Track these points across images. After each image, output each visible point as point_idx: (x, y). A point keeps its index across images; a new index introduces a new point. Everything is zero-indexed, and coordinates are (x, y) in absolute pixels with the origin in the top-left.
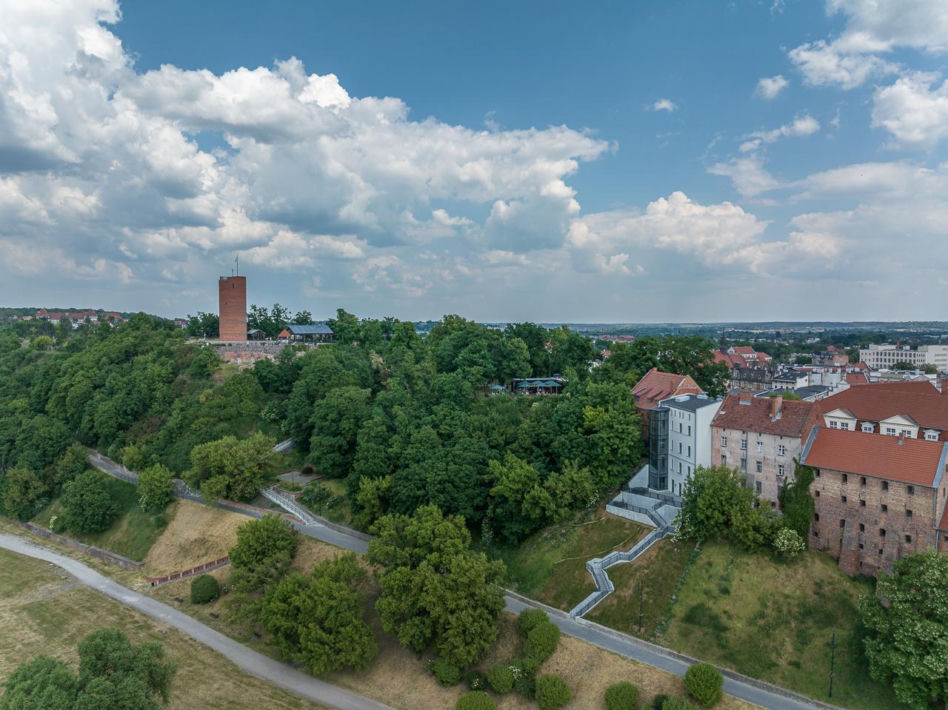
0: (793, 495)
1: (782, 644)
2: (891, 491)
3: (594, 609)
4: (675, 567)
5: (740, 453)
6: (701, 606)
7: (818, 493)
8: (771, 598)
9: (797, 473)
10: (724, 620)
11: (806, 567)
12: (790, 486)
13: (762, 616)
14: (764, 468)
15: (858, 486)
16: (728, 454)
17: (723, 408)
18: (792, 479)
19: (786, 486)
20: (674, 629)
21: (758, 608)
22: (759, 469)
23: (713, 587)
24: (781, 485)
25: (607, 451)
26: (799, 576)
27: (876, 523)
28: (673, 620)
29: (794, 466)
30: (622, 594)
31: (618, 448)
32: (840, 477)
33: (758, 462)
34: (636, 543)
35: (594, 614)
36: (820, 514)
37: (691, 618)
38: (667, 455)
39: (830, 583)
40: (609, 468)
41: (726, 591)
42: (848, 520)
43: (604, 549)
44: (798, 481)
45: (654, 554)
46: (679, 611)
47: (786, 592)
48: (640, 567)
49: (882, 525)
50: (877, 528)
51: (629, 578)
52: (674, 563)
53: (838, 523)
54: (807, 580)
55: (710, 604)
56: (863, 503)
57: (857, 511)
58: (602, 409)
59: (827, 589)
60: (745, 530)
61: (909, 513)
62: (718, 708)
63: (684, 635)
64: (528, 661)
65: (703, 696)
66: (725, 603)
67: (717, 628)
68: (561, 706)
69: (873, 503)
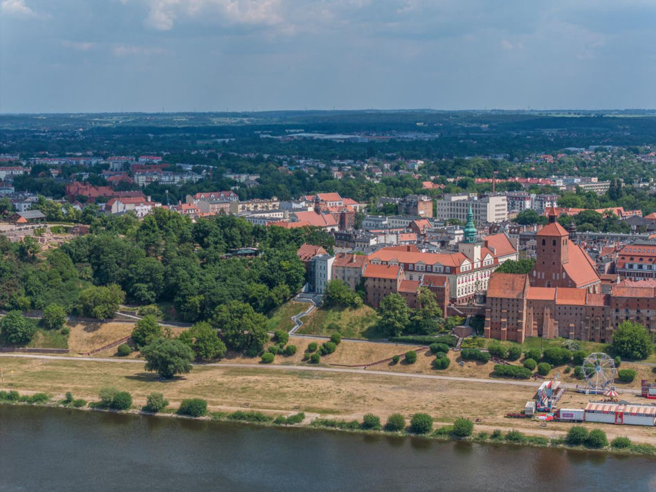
0: (360, 287)
1: (357, 329)
2: (386, 282)
3: (297, 330)
5: (342, 275)
6: (332, 323)
7: (367, 285)
8: (354, 318)
9: (361, 280)
10: (340, 326)
11: (363, 309)
12: (359, 284)
13: (351, 323)
15: (378, 281)
16: (338, 276)
17: (336, 259)
18: (359, 282)
20: (325, 331)
21: (349, 321)
22: (349, 280)
23: (336, 318)
24: (356, 284)
25: (294, 277)
26: (361, 311)
27: (383, 292)
28: (324, 329)
29: (359, 278)
30: (306, 324)
31: (298, 276)
32: (373, 279)
33: (348, 277)
35: (297, 332)
36: (368, 292)
37: (330, 327)
38: (315, 278)
39: (370, 312)
41: (340, 318)
42: (375, 293)
43: (296, 313)
44: (361, 283)
45: (315, 312)
46: (325, 326)
47: (358, 316)
48: (311, 316)
49: (385, 293)
51: (308, 320)
52: (322, 314)
53: (373, 294)
54: (364, 312)
55: (335, 322)
56: (379, 287)
57: (378, 289)
58: (288, 262)
59: (369, 314)
60: (345, 299)
61: (391, 288)
62: (340, 344)
63: (328, 332)
64: (281, 343)
65: (335, 340)
66: (340, 322)
67: (338, 328)
68: (294, 353)
69: (382, 286)
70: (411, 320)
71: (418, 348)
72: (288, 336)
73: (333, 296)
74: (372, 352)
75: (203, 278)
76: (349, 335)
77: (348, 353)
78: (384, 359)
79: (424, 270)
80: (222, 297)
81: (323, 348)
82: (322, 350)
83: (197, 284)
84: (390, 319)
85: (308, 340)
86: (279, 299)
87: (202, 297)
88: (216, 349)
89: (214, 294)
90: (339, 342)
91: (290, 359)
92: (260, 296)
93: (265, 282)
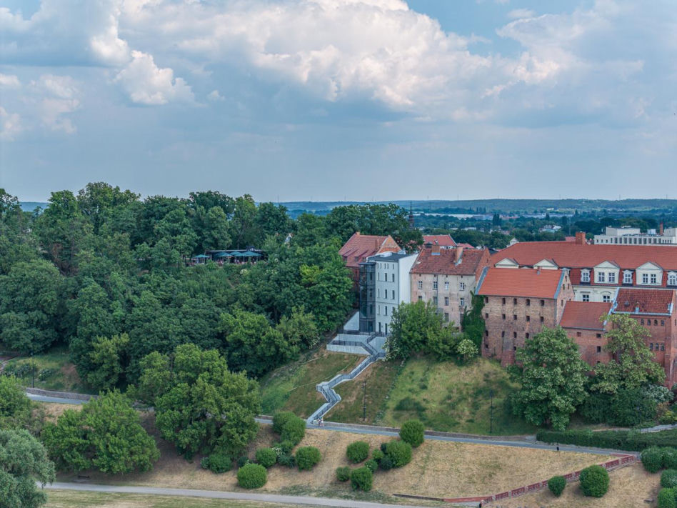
0: (471, 319)
1: (463, 411)
2: (531, 305)
3: (328, 414)
4: (387, 379)
5: (432, 292)
6: (407, 399)
7: (487, 315)
8: (456, 387)
9: (473, 302)
10: (424, 404)
11: (479, 366)
12: (469, 313)
13: (449, 398)
14: (450, 302)
15: (512, 305)
16: (423, 295)
17: (419, 259)
18: (470, 308)
19: (466, 313)
20: (389, 416)
21: (447, 393)
22: (447, 304)
23: (415, 387)
24: (463, 313)
25: (327, 297)
26: (474, 372)
27: (523, 329)
28: (388, 410)
29: (471, 297)
30: (348, 401)
31: (336, 295)
32: (501, 300)
33: (446, 298)
34: (354, 367)
35: (327, 417)
36: (489, 330)
37: (401, 407)
38: (374, 302)
39: (495, 374)
40: (328, 313)
41: (424, 387)
42: (506, 331)
43: (329, 375)
44: (474, 308)
45: (370, 372)
46: (392, 404)
47: (465, 382)
48: (360, 382)
49: (527, 331)
50: (524, 333)
51: (352, 390)
52: (386, 376)
53: (500, 334)
54: (479, 374)
55: (414, 396)
56: (515, 317)
57: (512, 323)
58: (316, 267)
59: (492, 378)
60: (437, 343)
61: (542, 319)
62: (422, 446)
63: (396, 418)
64: (286, 443)
65: (412, 438)
66: (424, 395)
67: (419, 410)
68: (315, 464)
69: (521, 315)
70: (590, 392)
71: (610, 460)
72: (303, 426)
73: (410, 338)
74: (498, 467)
75: (136, 299)
76: (445, 424)
77: (440, 467)
78: (527, 483)
79: (616, 281)
80: (166, 338)
81: (382, 454)
82: (378, 461)
83: (120, 312)
84: (540, 388)
85: (351, 434)
86: (292, 344)
87: (125, 338)
88: (132, 453)
89: (148, 332)
90: (421, 441)
91: (303, 479)
92: (251, 336)
93: (267, 311)
